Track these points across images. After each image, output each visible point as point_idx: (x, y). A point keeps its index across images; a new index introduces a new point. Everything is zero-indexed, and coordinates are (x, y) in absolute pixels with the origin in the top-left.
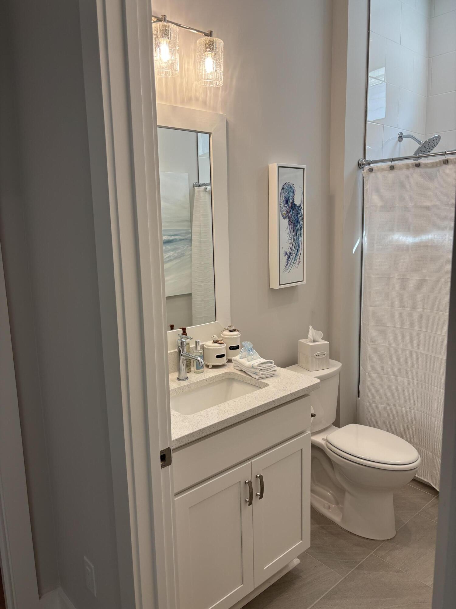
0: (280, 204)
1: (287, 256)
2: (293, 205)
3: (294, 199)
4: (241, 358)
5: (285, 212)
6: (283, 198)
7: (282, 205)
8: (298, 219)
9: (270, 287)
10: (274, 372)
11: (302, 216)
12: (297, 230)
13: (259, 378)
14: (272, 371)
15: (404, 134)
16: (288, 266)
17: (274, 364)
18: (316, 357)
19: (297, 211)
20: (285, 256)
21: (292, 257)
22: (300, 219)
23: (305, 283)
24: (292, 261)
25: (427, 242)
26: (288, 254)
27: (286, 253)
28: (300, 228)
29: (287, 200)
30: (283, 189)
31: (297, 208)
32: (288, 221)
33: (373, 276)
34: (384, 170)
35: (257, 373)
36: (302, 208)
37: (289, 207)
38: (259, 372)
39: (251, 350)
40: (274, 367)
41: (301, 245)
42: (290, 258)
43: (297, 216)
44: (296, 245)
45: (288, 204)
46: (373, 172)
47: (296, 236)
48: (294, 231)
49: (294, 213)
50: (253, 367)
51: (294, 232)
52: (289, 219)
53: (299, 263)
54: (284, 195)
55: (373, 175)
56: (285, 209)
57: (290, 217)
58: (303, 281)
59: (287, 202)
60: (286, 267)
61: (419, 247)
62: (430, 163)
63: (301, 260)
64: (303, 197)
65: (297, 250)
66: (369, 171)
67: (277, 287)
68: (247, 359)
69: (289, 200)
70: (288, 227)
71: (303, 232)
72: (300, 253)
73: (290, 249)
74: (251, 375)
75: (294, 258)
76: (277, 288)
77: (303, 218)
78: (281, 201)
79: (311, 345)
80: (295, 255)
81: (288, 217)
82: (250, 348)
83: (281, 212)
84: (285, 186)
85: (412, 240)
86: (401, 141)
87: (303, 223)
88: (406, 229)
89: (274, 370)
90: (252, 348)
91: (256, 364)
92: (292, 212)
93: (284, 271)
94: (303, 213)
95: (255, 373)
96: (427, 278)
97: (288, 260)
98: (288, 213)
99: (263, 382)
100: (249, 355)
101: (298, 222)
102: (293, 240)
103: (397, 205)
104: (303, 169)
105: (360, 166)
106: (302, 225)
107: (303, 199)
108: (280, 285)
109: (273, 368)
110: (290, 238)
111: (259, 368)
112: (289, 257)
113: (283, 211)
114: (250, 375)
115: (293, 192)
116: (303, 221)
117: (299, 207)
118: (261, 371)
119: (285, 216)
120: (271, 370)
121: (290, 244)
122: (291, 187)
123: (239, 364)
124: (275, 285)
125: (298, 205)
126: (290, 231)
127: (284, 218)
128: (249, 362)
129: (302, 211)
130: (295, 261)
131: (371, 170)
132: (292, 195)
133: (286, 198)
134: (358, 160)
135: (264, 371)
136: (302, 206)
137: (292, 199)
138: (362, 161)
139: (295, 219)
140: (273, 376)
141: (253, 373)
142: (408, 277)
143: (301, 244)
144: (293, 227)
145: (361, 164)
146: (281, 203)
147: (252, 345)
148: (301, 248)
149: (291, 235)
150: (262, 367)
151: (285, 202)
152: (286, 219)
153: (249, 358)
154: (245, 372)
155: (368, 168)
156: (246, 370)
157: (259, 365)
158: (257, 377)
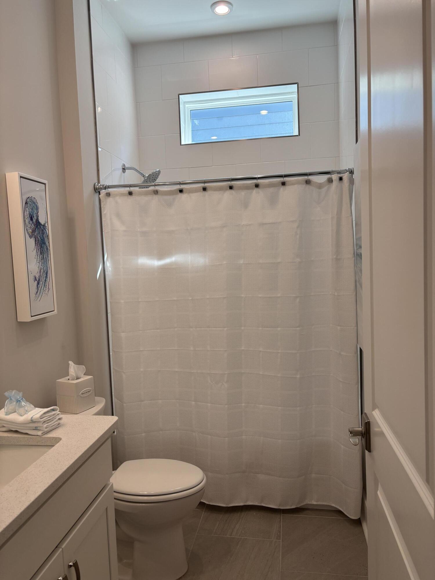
0: (25, 221)
1: (36, 282)
2: (38, 223)
3: (38, 216)
4: (7, 414)
5: (31, 231)
6: (27, 213)
7: (27, 221)
8: (44, 239)
9: (18, 321)
10: (59, 421)
11: (47, 237)
12: (44, 252)
13: (42, 433)
14: (57, 421)
15: (126, 166)
16: (38, 293)
17: (59, 411)
18: (82, 396)
19: (43, 231)
20: (35, 281)
21: (41, 283)
22: (46, 239)
23: (57, 313)
24: (41, 288)
25: (171, 264)
26: (37, 279)
27: (35, 278)
28: (47, 250)
29: (32, 217)
30: (26, 203)
31: (42, 227)
32: (34, 240)
33: (122, 301)
34: (122, 195)
35: (38, 428)
36: (47, 228)
37: (34, 225)
38: (42, 425)
39: (21, 401)
40: (58, 414)
41: (49, 270)
42: (40, 284)
43: (43, 236)
44: (44, 269)
45: (33, 221)
46: (111, 196)
47: (44, 258)
48: (41, 252)
49: (40, 233)
50: (32, 421)
51: (41, 254)
52: (35, 238)
53: (49, 290)
54: (28, 210)
55: (110, 200)
56: (31, 226)
57: (36, 236)
58: (54, 311)
59: (31, 219)
60: (36, 294)
61: (164, 269)
62: (168, 191)
63: (50, 287)
64: (46, 216)
65: (46, 275)
66: (107, 196)
67: (29, 319)
68: (18, 413)
69: (34, 217)
70: (35, 248)
71: (49, 255)
72: (49, 278)
73: (38, 273)
74: (29, 433)
75: (43, 284)
76: (29, 321)
77: (48, 239)
78: (26, 217)
79: (76, 383)
80: (44, 281)
81: (34, 236)
82: (19, 397)
83: (27, 230)
84: (28, 200)
85: (157, 263)
86: (125, 172)
87: (49, 244)
88: (149, 253)
89: (60, 419)
90: (22, 397)
91: (38, 416)
92: (37, 231)
93: (34, 300)
94: (48, 233)
95: (36, 429)
96: (175, 299)
97: (38, 287)
98: (34, 231)
99: (50, 438)
100: (21, 406)
101: (44, 243)
102: (41, 263)
103: (138, 230)
104: (45, 184)
105: (97, 190)
106: (48, 247)
107: (47, 218)
108: (32, 316)
109: (58, 416)
110: (38, 261)
111: (42, 420)
112: (38, 283)
113: (28, 228)
114: (27, 434)
115: (37, 209)
116: (49, 242)
117: (44, 226)
118: (44, 423)
119: (30, 234)
120: (55, 420)
121: (38, 267)
122: (34, 203)
123: (6, 423)
124: (25, 316)
125: (43, 224)
126: (38, 253)
127: (31, 237)
128: (21, 416)
129: (47, 230)
130: (45, 288)
131: (108, 195)
132: (36, 212)
133: (30, 214)
134: (93, 184)
135: (48, 423)
136: (46, 225)
137: (36, 216)
138: (98, 185)
139: (42, 239)
140: (59, 426)
141: (31, 430)
142: (157, 299)
143: (49, 268)
144: (40, 248)
145: (98, 189)
146: (26, 219)
147: (21, 394)
148: (49, 272)
149: (39, 258)
150: (45, 418)
151: (29, 219)
152: (32, 238)
153: (21, 411)
154: (16, 432)
155: (105, 193)
156: (18, 428)
157: (41, 417)
158: (39, 433)
